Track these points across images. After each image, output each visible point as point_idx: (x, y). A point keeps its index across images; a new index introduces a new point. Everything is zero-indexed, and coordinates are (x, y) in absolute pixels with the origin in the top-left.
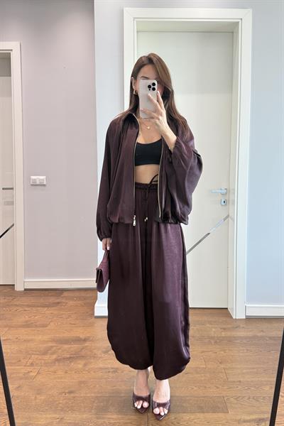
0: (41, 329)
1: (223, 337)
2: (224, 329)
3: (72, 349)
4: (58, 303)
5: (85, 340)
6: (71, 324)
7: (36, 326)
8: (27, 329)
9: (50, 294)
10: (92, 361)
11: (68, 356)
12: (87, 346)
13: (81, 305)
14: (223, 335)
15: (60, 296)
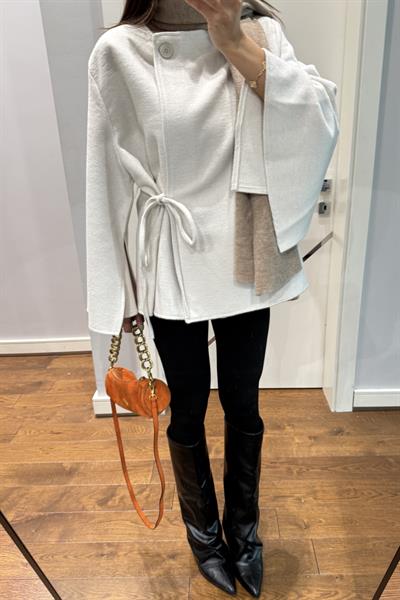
1: (314, 458)
2: (315, 438)
3: (46, 497)
4: (40, 383)
5: (70, 473)
6: (52, 433)
9: (29, 365)
10: (76, 525)
11: (35, 514)
12: (72, 487)
13: (78, 388)
14: (314, 454)
15: (45, 368)
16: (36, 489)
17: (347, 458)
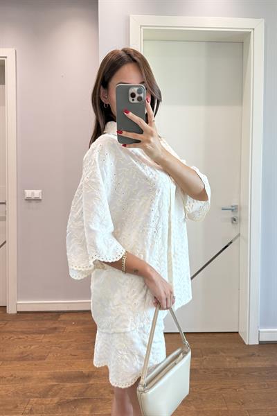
0: (39, 362)
1: (240, 369)
2: (239, 358)
3: (76, 389)
4: (56, 328)
5: (89, 376)
6: (71, 355)
7: (33, 359)
8: (22, 363)
9: (46, 318)
10: (100, 404)
11: (72, 398)
12: (92, 384)
13: (81, 331)
14: (240, 366)
15: (57, 320)
16: (68, 385)
17: (260, 368)
